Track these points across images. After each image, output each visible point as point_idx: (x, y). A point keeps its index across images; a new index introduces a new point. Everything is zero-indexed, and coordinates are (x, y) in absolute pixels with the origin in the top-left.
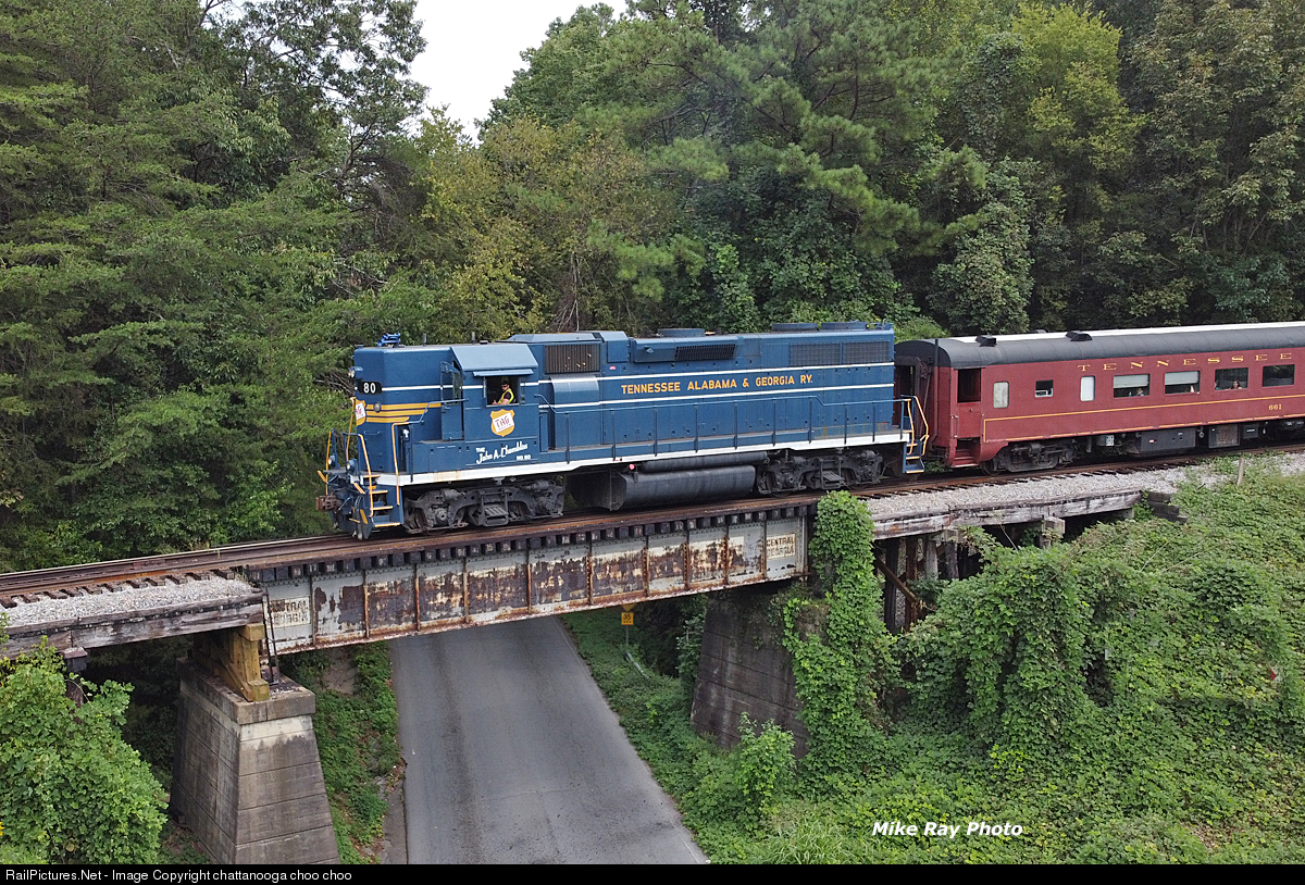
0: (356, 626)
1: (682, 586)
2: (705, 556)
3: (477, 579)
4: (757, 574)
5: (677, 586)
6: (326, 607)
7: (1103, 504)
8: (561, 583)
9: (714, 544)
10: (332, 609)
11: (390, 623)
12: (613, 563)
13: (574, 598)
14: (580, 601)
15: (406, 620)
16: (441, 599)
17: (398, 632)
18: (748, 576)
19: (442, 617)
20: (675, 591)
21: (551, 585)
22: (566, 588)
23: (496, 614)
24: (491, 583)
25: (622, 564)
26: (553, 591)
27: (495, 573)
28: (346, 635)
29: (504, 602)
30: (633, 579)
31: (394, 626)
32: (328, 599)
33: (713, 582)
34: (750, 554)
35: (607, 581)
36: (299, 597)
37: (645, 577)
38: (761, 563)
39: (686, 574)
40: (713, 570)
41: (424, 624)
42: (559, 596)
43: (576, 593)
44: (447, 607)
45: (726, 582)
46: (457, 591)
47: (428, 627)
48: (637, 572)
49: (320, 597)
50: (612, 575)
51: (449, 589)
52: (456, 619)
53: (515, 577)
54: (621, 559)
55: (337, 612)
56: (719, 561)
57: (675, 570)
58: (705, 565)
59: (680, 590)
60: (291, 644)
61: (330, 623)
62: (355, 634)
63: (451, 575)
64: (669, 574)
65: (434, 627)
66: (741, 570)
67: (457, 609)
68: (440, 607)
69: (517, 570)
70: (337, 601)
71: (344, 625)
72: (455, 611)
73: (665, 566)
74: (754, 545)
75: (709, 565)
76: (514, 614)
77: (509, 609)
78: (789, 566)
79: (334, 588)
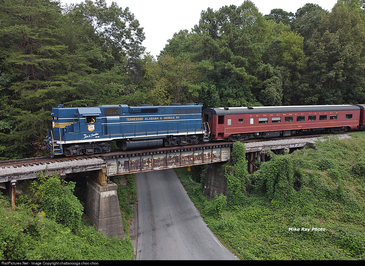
0: (127, 170)
1: (202, 162)
2: (207, 155)
3: (155, 160)
4: (219, 160)
5: (201, 162)
6: (121, 165)
7: (298, 145)
8: (174, 161)
9: (209, 153)
10: (122, 166)
11: (135, 169)
12: (186, 156)
13: (177, 164)
14: (179, 165)
15: (139, 169)
16: (147, 164)
17: (137, 171)
18: (217, 160)
19: (147, 168)
20: (200, 163)
21: (172, 161)
22: (175, 162)
23: (159, 168)
24: (158, 161)
25: (188, 157)
26: (172, 163)
27: (159, 158)
28: (125, 172)
29: (161, 165)
30: (191, 160)
31: (136, 170)
32: (121, 163)
33: (209, 161)
34: (217, 155)
35: (185, 161)
36: (115, 163)
37: (193, 160)
38: (220, 157)
39: (203, 159)
40: (209, 158)
41: (143, 170)
42: (174, 164)
43: (178, 163)
44: (148, 166)
45: (212, 161)
46: (150, 162)
47: (144, 170)
48: (192, 159)
49: (119, 163)
50: (186, 159)
51: (149, 162)
52: (150, 169)
53: (164, 159)
54: (188, 156)
55: (123, 166)
56: (210, 157)
57: (200, 158)
58: (207, 157)
59: (201, 163)
60: (112, 174)
61: (121, 169)
62: (127, 172)
63: (149, 159)
64: (199, 159)
65: (145, 170)
66: (215, 159)
67: (150, 166)
68: (147, 166)
69: (164, 158)
70: (123, 164)
71: (124, 169)
72: (150, 167)
73: (198, 158)
74: (218, 153)
75: (208, 157)
76: (163, 168)
77: (162, 167)
78: (226, 158)
79: (122, 161)
